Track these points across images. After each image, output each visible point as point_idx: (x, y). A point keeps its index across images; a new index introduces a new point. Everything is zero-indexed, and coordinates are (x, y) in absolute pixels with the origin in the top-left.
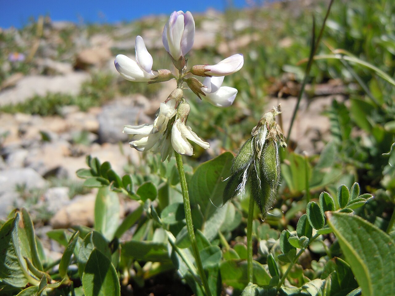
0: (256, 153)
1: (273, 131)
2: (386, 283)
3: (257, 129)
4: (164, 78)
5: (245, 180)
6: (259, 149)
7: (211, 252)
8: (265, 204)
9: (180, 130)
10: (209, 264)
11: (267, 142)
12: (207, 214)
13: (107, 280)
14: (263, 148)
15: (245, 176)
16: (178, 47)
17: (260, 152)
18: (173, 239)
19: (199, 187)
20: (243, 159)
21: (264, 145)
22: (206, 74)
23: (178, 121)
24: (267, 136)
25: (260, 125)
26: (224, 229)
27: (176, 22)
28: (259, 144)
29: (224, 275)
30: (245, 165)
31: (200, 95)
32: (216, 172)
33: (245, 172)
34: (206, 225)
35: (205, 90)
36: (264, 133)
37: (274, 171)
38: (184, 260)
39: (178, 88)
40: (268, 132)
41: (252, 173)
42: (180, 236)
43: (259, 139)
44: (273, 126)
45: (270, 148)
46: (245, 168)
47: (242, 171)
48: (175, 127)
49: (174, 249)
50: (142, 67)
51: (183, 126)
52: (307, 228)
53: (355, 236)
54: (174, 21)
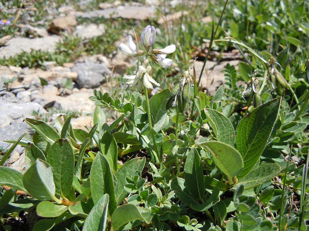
0: (181, 88)
1: (188, 79)
2: (226, 136)
3: (181, 78)
4: (140, 54)
5: (175, 100)
6: (182, 87)
7: (158, 137)
8: (183, 110)
9: (147, 77)
10: (157, 142)
11: (186, 84)
12: (156, 120)
13: (111, 145)
14: (184, 86)
15: (176, 98)
16: (148, 41)
17: (182, 88)
18: (140, 131)
19: (153, 106)
20: (175, 91)
21: (184, 85)
22: (159, 53)
23: (146, 74)
24: (185, 81)
25: (183, 76)
26: (163, 127)
27: (148, 31)
28: (182, 85)
29: (164, 148)
30: (176, 93)
31: (156, 62)
32: (161, 99)
33: (176, 96)
34: (155, 125)
35: (158, 60)
36: (184, 80)
37: (188, 96)
38: (145, 141)
39: (146, 59)
40: (186, 79)
41: (179, 97)
42: (143, 129)
43: (182, 82)
44: (188, 77)
45: (187, 86)
46: (176, 95)
47: (175, 96)
48: (145, 76)
49: (140, 136)
50: (131, 49)
51: (149, 76)
52: (200, 120)
53: (214, 117)
54: (147, 31)
